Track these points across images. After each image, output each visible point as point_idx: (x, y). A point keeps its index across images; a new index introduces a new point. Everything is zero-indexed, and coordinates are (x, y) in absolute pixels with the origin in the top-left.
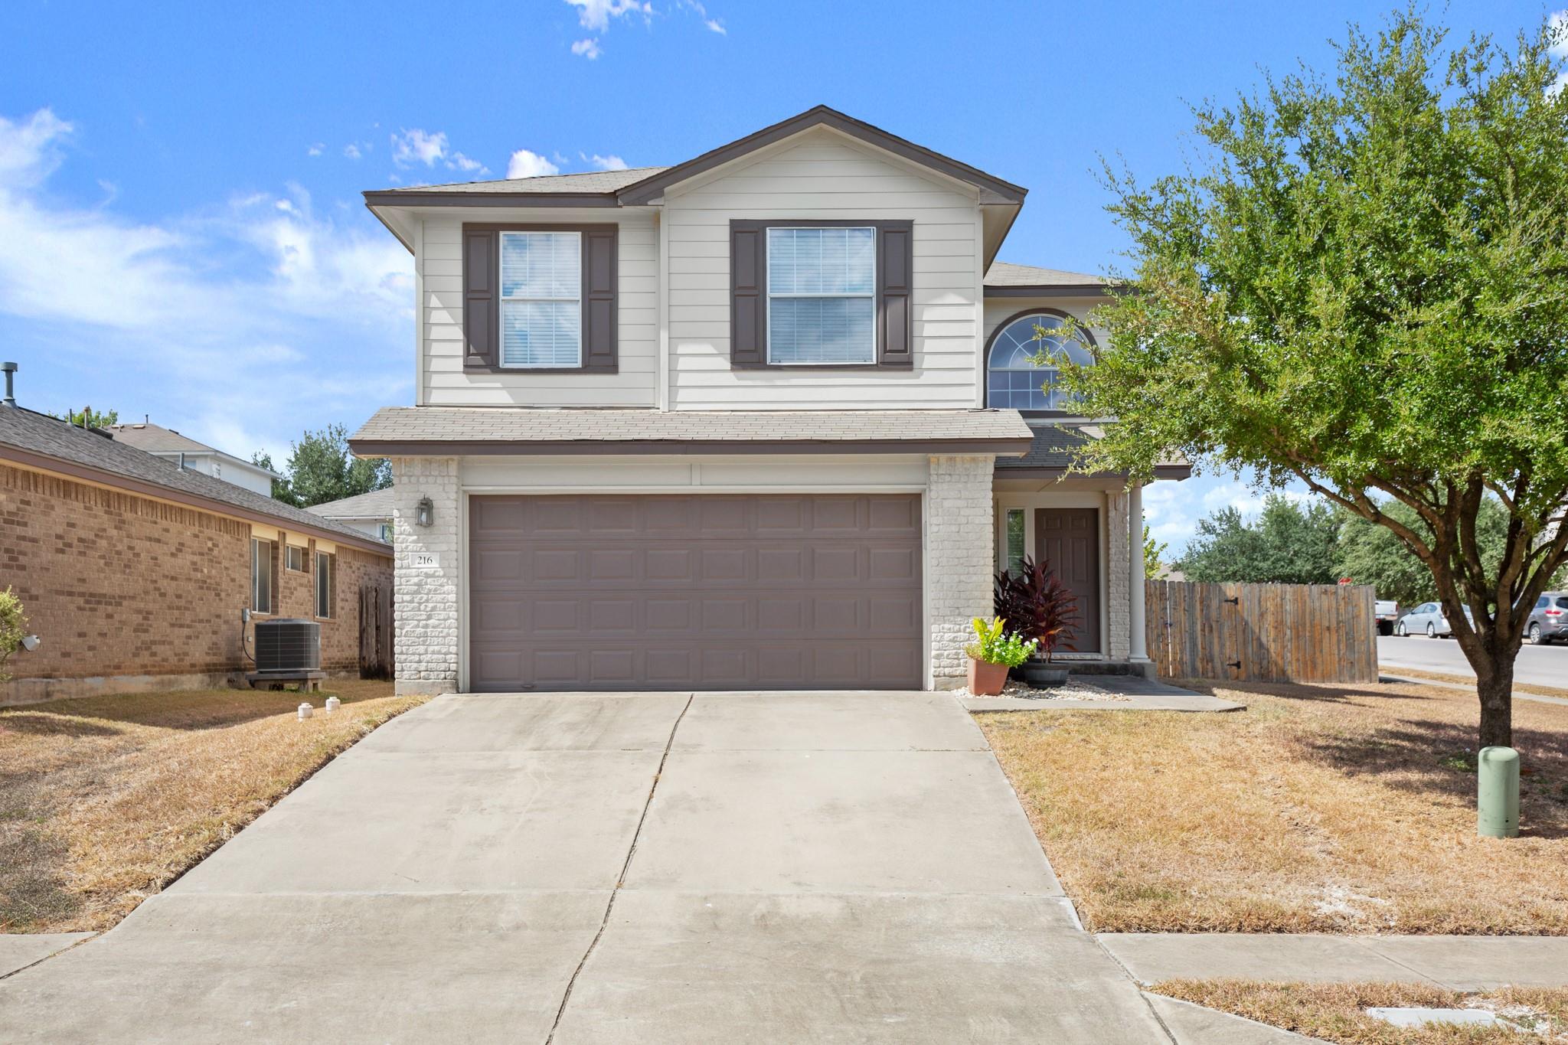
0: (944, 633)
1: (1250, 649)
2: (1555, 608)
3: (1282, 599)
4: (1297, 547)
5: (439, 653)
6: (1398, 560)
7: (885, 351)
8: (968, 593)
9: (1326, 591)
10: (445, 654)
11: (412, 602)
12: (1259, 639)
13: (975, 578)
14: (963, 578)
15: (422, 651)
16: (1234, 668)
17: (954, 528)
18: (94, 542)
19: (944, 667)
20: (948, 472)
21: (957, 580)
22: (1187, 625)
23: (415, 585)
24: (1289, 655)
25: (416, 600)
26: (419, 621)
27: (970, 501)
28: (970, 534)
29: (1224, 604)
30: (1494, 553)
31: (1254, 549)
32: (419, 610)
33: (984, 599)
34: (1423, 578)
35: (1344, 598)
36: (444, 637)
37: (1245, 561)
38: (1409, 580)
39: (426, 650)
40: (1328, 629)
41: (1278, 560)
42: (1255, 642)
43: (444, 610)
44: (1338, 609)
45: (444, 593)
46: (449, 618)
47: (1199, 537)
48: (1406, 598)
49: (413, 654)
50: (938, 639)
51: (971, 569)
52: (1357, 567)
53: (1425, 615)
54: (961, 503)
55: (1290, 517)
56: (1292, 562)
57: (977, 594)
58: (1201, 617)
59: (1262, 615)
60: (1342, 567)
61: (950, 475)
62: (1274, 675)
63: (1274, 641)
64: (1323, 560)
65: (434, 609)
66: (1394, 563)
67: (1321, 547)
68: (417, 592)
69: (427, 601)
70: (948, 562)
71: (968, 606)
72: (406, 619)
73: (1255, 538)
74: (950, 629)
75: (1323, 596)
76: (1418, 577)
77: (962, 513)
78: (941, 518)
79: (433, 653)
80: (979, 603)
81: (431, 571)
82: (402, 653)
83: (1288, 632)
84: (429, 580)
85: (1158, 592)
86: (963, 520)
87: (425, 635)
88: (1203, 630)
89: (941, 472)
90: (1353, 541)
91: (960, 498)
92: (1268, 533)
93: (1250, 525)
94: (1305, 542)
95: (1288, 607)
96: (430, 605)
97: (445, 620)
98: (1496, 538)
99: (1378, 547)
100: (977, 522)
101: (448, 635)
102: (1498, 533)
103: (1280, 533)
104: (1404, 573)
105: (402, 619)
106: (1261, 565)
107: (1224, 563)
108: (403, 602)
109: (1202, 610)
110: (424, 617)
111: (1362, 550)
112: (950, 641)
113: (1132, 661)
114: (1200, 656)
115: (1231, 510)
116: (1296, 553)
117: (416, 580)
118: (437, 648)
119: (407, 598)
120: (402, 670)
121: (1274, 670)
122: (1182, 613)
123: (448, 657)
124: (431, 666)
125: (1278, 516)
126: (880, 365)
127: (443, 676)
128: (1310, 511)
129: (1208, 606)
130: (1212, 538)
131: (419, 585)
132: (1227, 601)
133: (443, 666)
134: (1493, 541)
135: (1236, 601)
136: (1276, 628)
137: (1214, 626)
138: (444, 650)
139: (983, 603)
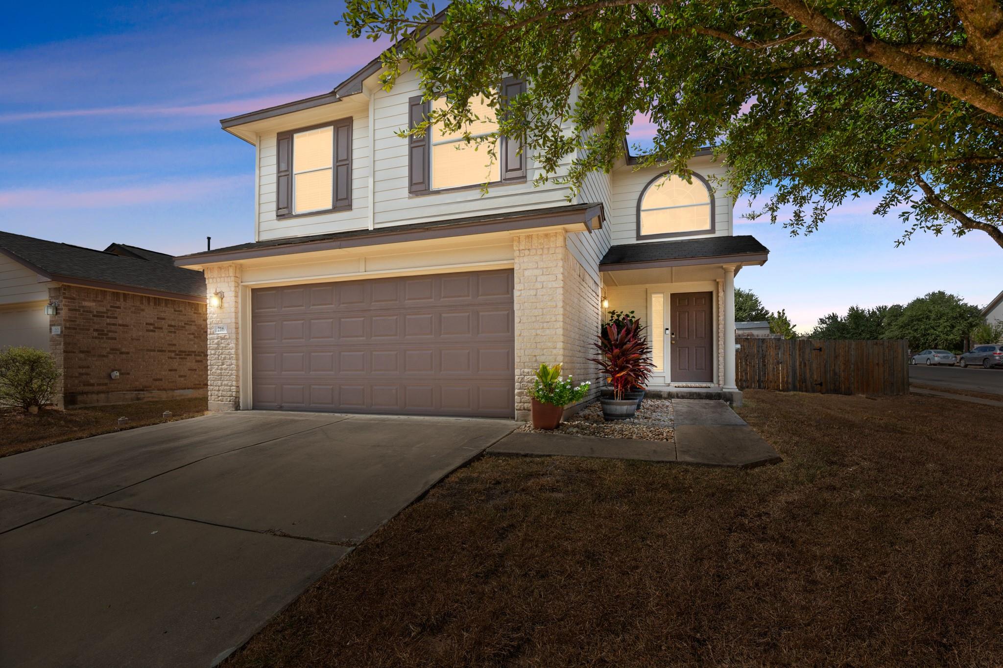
0: (524, 376)
1: (829, 375)
2: (998, 352)
3: (849, 348)
4: (863, 328)
5: (227, 385)
6: (912, 332)
7: (507, 171)
8: (542, 344)
9: (876, 343)
10: (230, 386)
11: (215, 354)
12: (834, 370)
13: (548, 332)
14: (539, 332)
15: (220, 385)
16: (818, 386)
17: (533, 292)
18: (184, 327)
19: (524, 403)
20: (527, 247)
21: (534, 334)
22: (791, 363)
23: (216, 344)
24: (852, 379)
25: (217, 353)
26: (218, 366)
27: (545, 270)
28: (545, 297)
29: (813, 351)
30: (960, 328)
31: (843, 330)
32: (219, 360)
33: (555, 348)
34: (924, 339)
35: (888, 347)
36: (230, 376)
37: (839, 334)
38: (917, 340)
39: (222, 384)
40: (878, 364)
41: (853, 334)
42: (831, 372)
43: (230, 359)
44: (884, 353)
45: (229, 349)
46: (232, 364)
47: (819, 326)
48: (914, 348)
49: (216, 386)
50: (520, 380)
51: (545, 324)
52: (891, 335)
53: (926, 355)
54: (538, 272)
55: (860, 316)
56: (860, 334)
57: (549, 344)
58: (800, 359)
59: (836, 357)
60: (884, 336)
61: (529, 249)
62: (843, 389)
63: (843, 371)
64: (875, 333)
65: (225, 358)
66: (910, 333)
67: (874, 328)
68: (217, 349)
69: (222, 354)
70: (527, 319)
71: (543, 354)
72: (212, 365)
73: (844, 324)
74: (528, 373)
75: (875, 346)
76: (922, 339)
77: (539, 280)
78: (522, 285)
79: (225, 385)
80: (551, 352)
81: (222, 336)
82: (211, 385)
83: (852, 366)
84: (223, 341)
85: (774, 345)
86: (539, 286)
87: (221, 374)
88: (800, 365)
89: (521, 248)
90: (889, 324)
91: (537, 268)
92: (850, 323)
93: (842, 320)
94: (867, 326)
95: (852, 353)
96: (223, 356)
97: (230, 365)
98: (961, 322)
99: (902, 327)
100: (550, 286)
101: (232, 374)
102: (962, 319)
103: (855, 323)
104: (914, 337)
105: (211, 365)
106: (846, 336)
107: (830, 335)
108: (211, 354)
109: (800, 355)
110: (220, 364)
111: (894, 328)
112: (528, 382)
113: (724, 390)
114: (798, 379)
115: (833, 314)
116: (862, 331)
117: (216, 341)
118: (226, 382)
119: (213, 352)
120: (211, 395)
121: (843, 387)
122: (788, 356)
123: (232, 388)
124: (224, 393)
125: (854, 316)
126: (503, 182)
127: (229, 400)
128: (869, 314)
129: (804, 353)
130: (825, 326)
131: (218, 344)
132: (815, 350)
133: (229, 393)
134: (960, 323)
135: (820, 349)
136: (845, 364)
137: (807, 363)
138: (230, 384)
139: (555, 351)
